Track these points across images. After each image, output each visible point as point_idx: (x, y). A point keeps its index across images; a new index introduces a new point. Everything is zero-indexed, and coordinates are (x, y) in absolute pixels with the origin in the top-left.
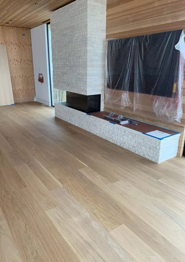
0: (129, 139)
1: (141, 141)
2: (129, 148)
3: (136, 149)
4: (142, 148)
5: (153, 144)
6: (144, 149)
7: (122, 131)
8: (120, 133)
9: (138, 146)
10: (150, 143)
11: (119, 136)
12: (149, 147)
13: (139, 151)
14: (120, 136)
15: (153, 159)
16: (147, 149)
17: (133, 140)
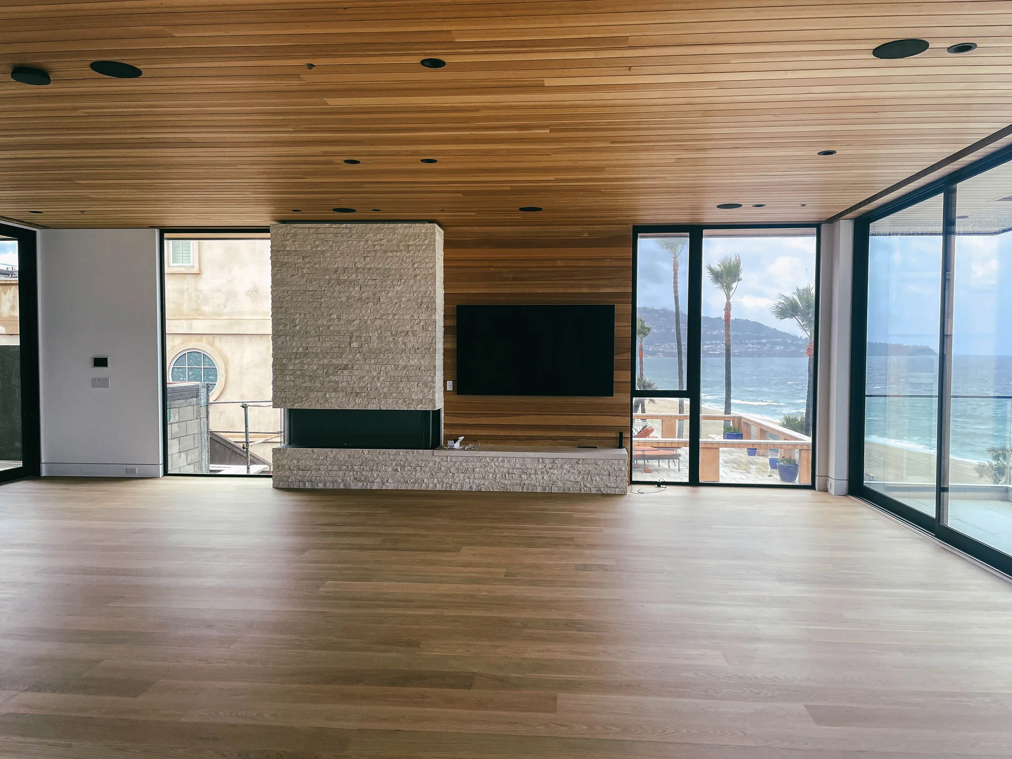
0: (565, 471)
1: (590, 469)
2: (566, 489)
3: (582, 485)
4: (594, 479)
5: (613, 466)
6: (598, 479)
7: (547, 461)
8: (540, 466)
9: (586, 478)
10: (609, 466)
11: (539, 473)
12: (607, 472)
13: (588, 486)
14: (542, 473)
15: (617, 489)
16: (605, 477)
17: (574, 471)
